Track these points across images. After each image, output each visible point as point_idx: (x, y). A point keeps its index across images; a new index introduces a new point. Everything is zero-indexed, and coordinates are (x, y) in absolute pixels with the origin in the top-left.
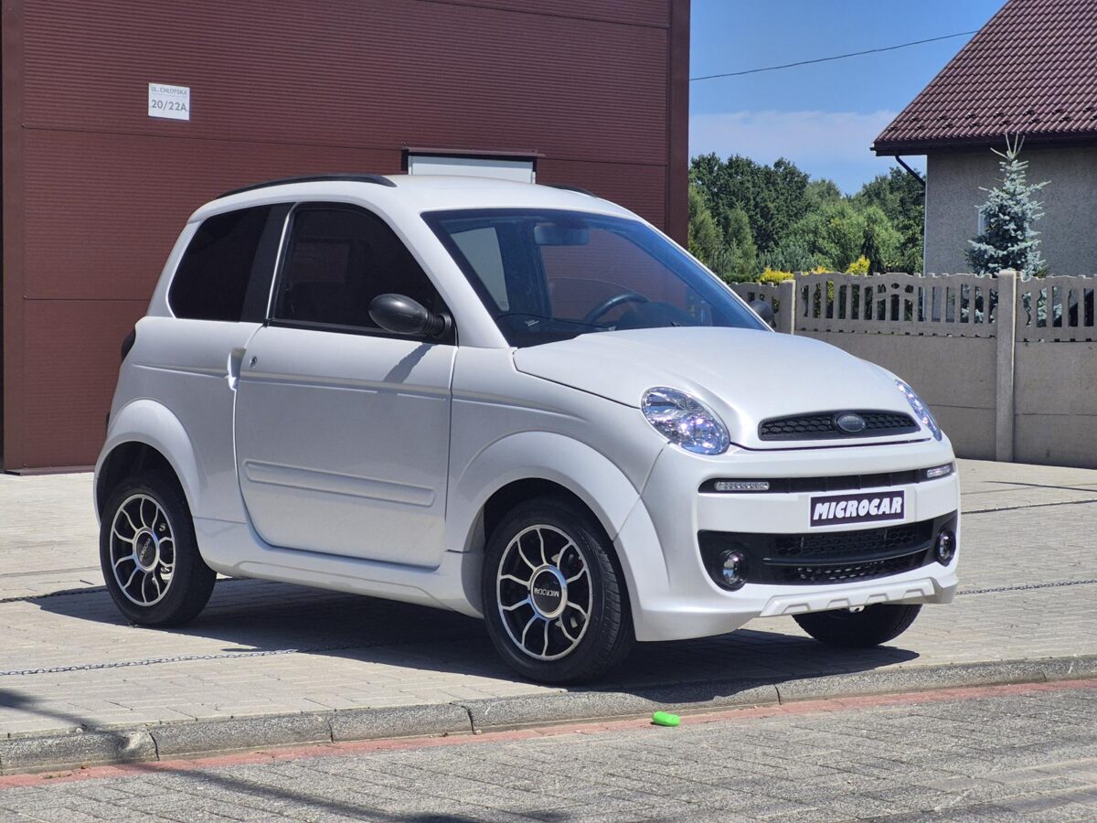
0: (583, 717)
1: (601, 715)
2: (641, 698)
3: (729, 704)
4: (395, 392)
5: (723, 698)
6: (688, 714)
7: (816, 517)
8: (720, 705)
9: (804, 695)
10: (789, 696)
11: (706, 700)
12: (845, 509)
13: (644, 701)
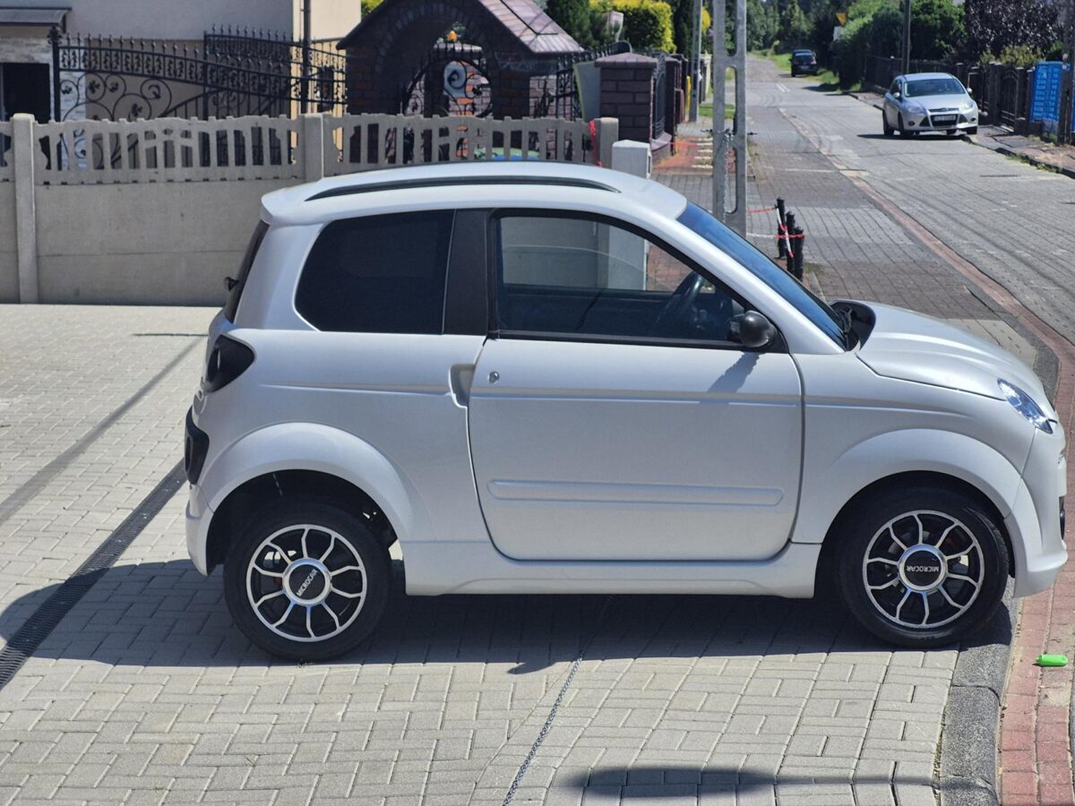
4: (726, 401)
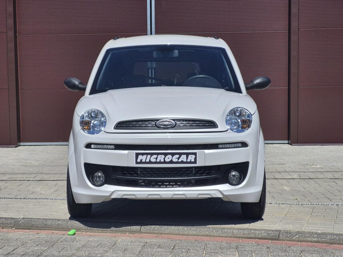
0: (56, 228)
1: (63, 228)
2: (81, 224)
3: (117, 231)
5: (115, 229)
6: (99, 232)
7: (139, 160)
8: (114, 231)
9: (151, 232)
10: (145, 231)
11: (107, 228)
12: (156, 158)
13: (82, 226)
